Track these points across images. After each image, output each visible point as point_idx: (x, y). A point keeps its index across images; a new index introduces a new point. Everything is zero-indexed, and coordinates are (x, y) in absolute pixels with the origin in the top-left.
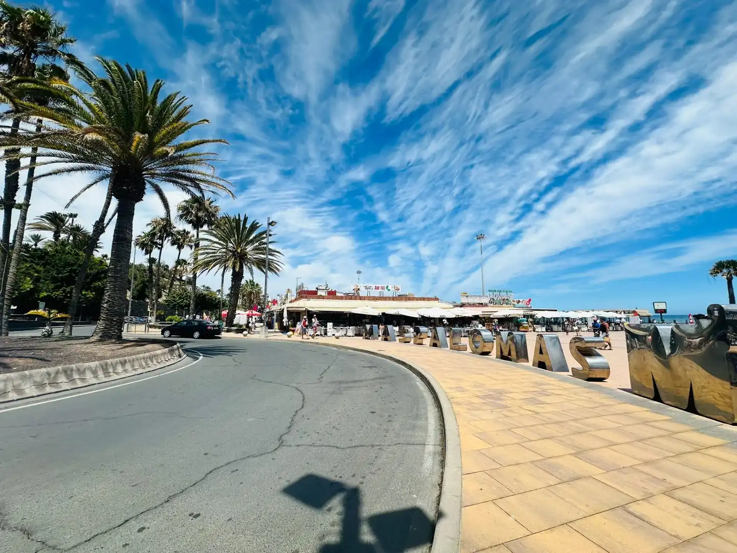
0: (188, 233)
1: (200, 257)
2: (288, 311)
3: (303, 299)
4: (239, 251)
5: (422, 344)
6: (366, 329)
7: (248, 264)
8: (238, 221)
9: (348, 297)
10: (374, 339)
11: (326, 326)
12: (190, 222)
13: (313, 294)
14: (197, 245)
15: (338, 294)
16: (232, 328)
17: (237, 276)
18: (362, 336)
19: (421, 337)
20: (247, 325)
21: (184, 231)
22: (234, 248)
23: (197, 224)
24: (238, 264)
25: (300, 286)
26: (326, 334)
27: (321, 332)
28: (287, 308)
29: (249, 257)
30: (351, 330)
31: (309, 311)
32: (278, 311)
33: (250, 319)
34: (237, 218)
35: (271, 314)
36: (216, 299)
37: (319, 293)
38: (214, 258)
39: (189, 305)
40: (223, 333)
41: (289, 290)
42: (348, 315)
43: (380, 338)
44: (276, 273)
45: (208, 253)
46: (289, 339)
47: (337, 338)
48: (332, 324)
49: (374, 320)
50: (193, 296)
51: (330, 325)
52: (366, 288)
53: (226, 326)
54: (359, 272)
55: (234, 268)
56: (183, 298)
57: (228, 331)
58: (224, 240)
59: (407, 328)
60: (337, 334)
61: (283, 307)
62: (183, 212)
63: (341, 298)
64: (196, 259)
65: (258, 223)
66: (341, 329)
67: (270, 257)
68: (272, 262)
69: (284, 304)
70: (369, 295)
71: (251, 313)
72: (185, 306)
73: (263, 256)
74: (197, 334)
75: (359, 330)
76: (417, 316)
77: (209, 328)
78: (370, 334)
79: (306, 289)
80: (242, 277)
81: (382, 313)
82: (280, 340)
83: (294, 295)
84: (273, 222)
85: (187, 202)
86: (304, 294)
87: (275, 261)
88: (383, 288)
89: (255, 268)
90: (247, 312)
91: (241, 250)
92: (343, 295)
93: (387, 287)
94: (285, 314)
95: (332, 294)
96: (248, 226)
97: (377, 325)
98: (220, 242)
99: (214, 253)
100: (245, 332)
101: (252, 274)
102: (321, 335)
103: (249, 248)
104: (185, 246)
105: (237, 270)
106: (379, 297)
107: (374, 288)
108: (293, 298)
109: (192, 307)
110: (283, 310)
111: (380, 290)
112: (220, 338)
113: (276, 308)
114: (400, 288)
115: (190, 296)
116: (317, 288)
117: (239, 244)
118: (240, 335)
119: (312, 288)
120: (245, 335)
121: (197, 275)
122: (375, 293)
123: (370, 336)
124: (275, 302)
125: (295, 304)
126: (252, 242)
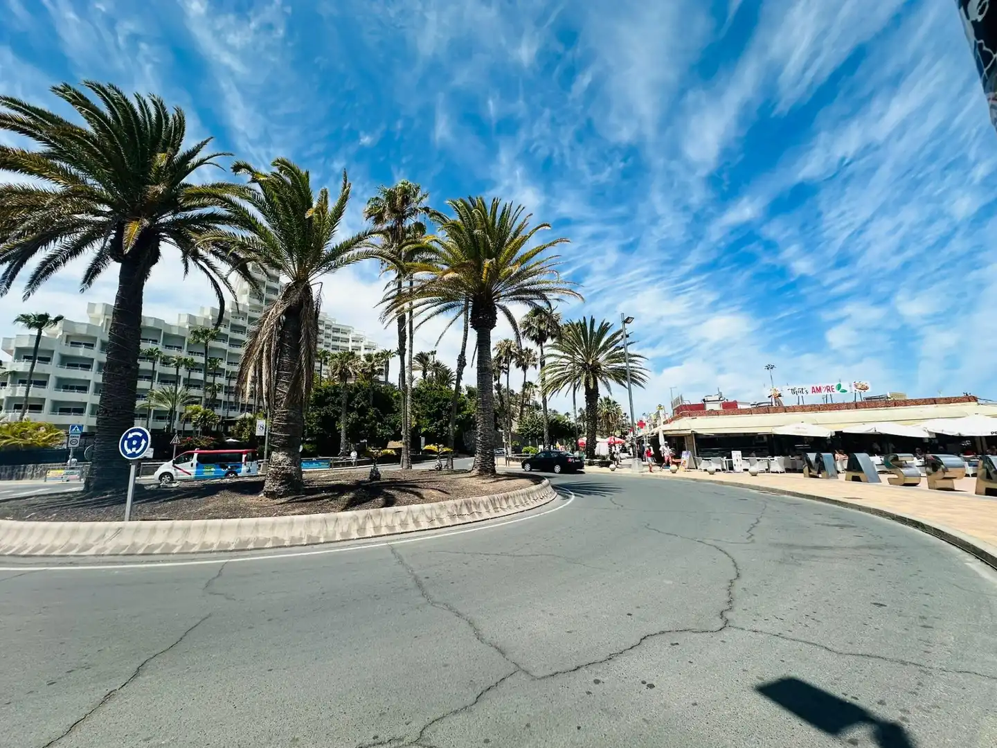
0: (531, 351)
1: (548, 377)
2: (665, 435)
3: (685, 418)
4: (590, 363)
5: (953, 490)
6: (809, 462)
7: (603, 378)
8: (583, 326)
9: (760, 409)
10: (828, 477)
11: (730, 457)
12: (533, 338)
13: (698, 409)
14: (543, 364)
15: (740, 406)
16: (595, 460)
17: (592, 395)
18: (801, 471)
19: (947, 475)
21: (527, 349)
22: (583, 360)
23: (540, 339)
24: (592, 379)
25: (677, 400)
26: (731, 468)
27: (722, 466)
28: (664, 431)
29: (603, 368)
30: (777, 463)
31: (696, 435)
32: (650, 436)
33: (613, 448)
34: (582, 322)
35: (640, 441)
36: (570, 424)
37: (709, 407)
38: (563, 375)
39: (542, 434)
40: (585, 467)
41: (660, 406)
42: (765, 438)
43: (842, 476)
44: (640, 385)
45: (556, 371)
46: (674, 475)
47: (754, 475)
48: (739, 453)
49: (818, 444)
50: (545, 422)
51: (737, 455)
52: (793, 391)
53: (587, 458)
54: (770, 367)
55: (587, 385)
56: (536, 426)
57: (590, 464)
58: (571, 353)
59: (903, 459)
60: (753, 469)
61: (655, 430)
62: (525, 328)
63: (749, 412)
64: (543, 380)
65: (608, 323)
66: (758, 460)
67: (631, 364)
68: (633, 371)
69: (655, 426)
70: (801, 404)
71: (612, 440)
72: (539, 435)
73: (619, 365)
74: (557, 468)
75: (794, 463)
76: (926, 435)
77: (570, 460)
78: (819, 469)
79: (687, 403)
80: (598, 395)
81: (836, 432)
82: (661, 476)
83: (669, 412)
84: (628, 318)
85: (527, 316)
86: (683, 410)
87: (636, 368)
88: (828, 389)
89: (612, 383)
90: (608, 440)
91: (593, 362)
92: (750, 407)
94: (662, 441)
95: (730, 407)
96: (596, 329)
97: (830, 454)
98: (566, 355)
99: (563, 369)
100: (612, 466)
101: (609, 389)
102: (723, 470)
103: (602, 358)
104: (529, 366)
105: (592, 387)
106: (825, 405)
107: (810, 391)
108: (668, 417)
109: (546, 435)
110: (658, 435)
111: (824, 393)
112: (583, 473)
113: (644, 432)
114: (869, 385)
115: (542, 424)
116: (704, 400)
117: (588, 354)
118: (605, 470)
119: (697, 401)
120: (613, 470)
121: (547, 399)
123: (819, 473)
124: (642, 424)
125: (668, 427)
126: (605, 348)
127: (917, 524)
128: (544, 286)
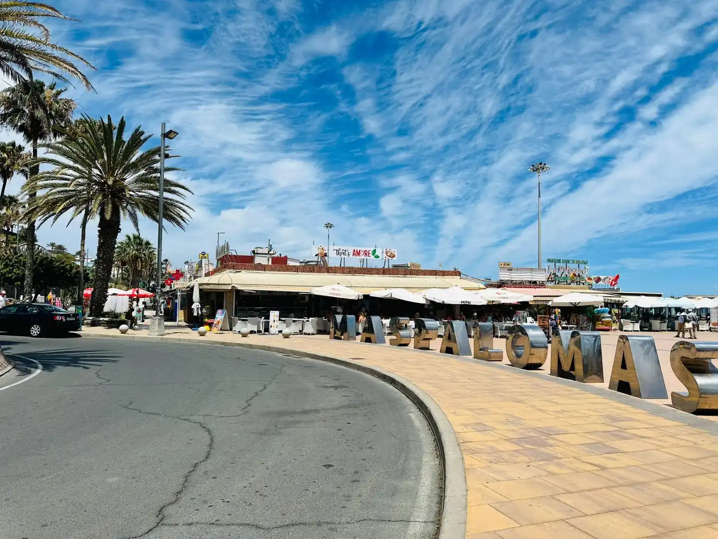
0: (21, 148)
1: (40, 193)
2: (201, 290)
3: (228, 271)
4: (110, 182)
5: (428, 349)
6: (335, 323)
7: (129, 207)
8: (107, 129)
9: (308, 267)
10: (348, 339)
11: (268, 317)
12: (21, 129)
13: (245, 262)
14: (35, 171)
15: (290, 263)
16: (101, 319)
17: (109, 229)
18: (329, 333)
19: (427, 336)
20: (129, 314)
21: (13, 144)
22: (102, 177)
23: (34, 132)
24: (110, 206)
25: (223, 248)
26: (267, 330)
27: (258, 327)
28: (200, 285)
29: (128, 194)
30: (310, 325)
31: (238, 292)
32: (185, 289)
33: (135, 303)
34: (106, 122)
35: (173, 294)
36: (72, 268)
37: (258, 260)
38: (66, 195)
39: (22, 278)
40: (83, 327)
41: (204, 253)
42: (307, 298)
43: (359, 338)
44: (179, 224)
45: (54, 186)
46: (202, 338)
47: (286, 336)
48: (277, 313)
49: (350, 306)
50: (29, 262)
51: (274, 315)
52: (338, 252)
53: (90, 316)
54: (329, 226)
55: (102, 214)
56: (12, 266)
57: (94, 324)
58: (83, 163)
59: (406, 322)
60: (286, 331)
61: (191, 284)
62: (7, 108)
63: (296, 269)
64: (33, 195)
65: (143, 133)
66: (294, 321)
67: (166, 195)
68: (172, 205)
69: (195, 277)
70: (342, 266)
71: (136, 293)
72: (17, 279)
73: (156, 194)
74: (35, 330)
76: (423, 302)
77: (58, 318)
78: (342, 331)
79: (234, 254)
80: (118, 230)
81: (364, 295)
82: (184, 340)
83: (212, 262)
84: (171, 131)
85: (13, 90)
86: (229, 261)
87: (177, 202)
88: (366, 253)
89: (140, 214)
90: (130, 292)
91: (115, 182)
92: (298, 264)
93: (375, 251)
94: (196, 296)
95: (280, 263)
96: (126, 137)
97: (353, 316)
98: (76, 165)
99: (65, 185)
100: (123, 327)
101: (136, 224)
102: (259, 332)
103: (130, 178)
104: (15, 173)
105: (108, 216)
106: (360, 269)
107: (351, 253)
108: (211, 268)
109: (28, 281)
110: (192, 289)
111: (362, 257)
112: (79, 336)
113: (179, 285)
114: (396, 254)
115: (25, 263)
116: (254, 252)
117: (109, 169)
118: (114, 332)
120: (124, 332)
121: (36, 225)
122: (353, 262)
123: (342, 335)
124: (179, 275)
125: (214, 279)
126: (135, 167)
127: (392, 381)
128: (26, 43)
